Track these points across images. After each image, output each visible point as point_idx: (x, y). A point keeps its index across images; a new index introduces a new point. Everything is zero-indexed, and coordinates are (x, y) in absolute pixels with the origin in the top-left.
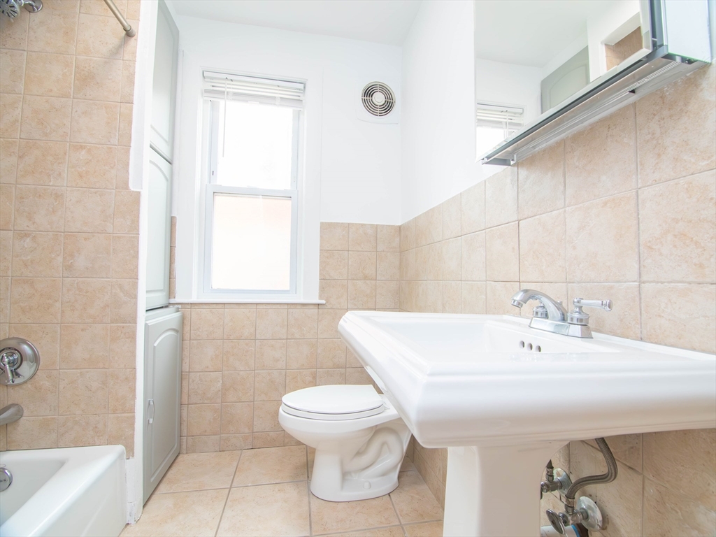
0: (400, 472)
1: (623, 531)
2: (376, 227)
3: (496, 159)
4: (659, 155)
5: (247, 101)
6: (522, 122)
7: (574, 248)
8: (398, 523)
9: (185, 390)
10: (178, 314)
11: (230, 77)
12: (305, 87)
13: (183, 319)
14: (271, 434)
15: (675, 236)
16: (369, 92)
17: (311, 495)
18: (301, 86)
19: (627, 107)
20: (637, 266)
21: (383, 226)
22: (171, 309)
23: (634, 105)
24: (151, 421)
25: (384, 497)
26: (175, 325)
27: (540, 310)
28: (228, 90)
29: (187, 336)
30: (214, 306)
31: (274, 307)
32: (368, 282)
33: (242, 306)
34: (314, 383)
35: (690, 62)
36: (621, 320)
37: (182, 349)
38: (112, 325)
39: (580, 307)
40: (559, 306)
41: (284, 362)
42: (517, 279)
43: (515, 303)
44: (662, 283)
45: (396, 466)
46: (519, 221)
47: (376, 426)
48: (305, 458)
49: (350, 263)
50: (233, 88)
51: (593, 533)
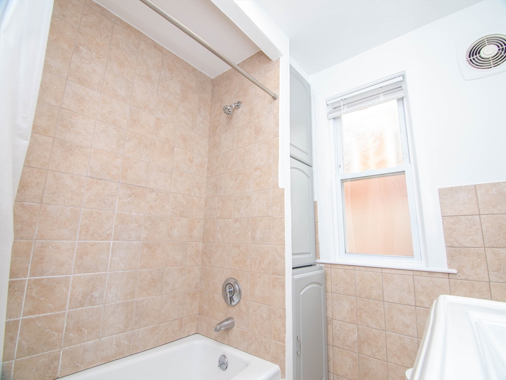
9: (330, 333)
10: (321, 272)
11: (343, 98)
13: (325, 276)
16: (474, 51)
18: (401, 78)
22: (316, 267)
24: (299, 353)
26: (319, 280)
29: (329, 289)
30: (347, 267)
33: (369, 270)
37: (326, 299)
38: (273, 276)
41: (415, 330)
49: (484, 229)
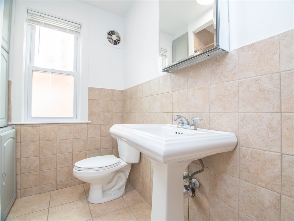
0: (125, 187)
1: (204, 186)
2: (113, 91)
3: (166, 70)
4: (215, 76)
5: (52, 28)
6: (166, 55)
7: (191, 102)
8: (127, 206)
9: (19, 167)
10: (14, 130)
11: (42, 15)
12: (81, 27)
13: (16, 132)
14: (66, 182)
15: (219, 99)
16: (110, 34)
17: (89, 203)
18: (80, 26)
19: (206, 60)
20: (208, 108)
21: (116, 90)
22: (9, 128)
23: (209, 60)
24: (4, 184)
25: (120, 198)
26: (13, 135)
27: (181, 122)
28: (41, 21)
29: (19, 140)
30: (34, 125)
31: (66, 125)
32: (109, 113)
33: (49, 125)
34: (86, 157)
35: (224, 51)
36: (204, 124)
37: (16, 147)
39: (193, 120)
40: (187, 120)
41: (72, 149)
42: (171, 112)
43: (175, 120)
44: (215, 113)
45: (124, 185)
46: (172, 92)
47: (117, 170)
48: (83, 189)
49: (102, 105)
50: (44, 21)
51: (196, 189)
